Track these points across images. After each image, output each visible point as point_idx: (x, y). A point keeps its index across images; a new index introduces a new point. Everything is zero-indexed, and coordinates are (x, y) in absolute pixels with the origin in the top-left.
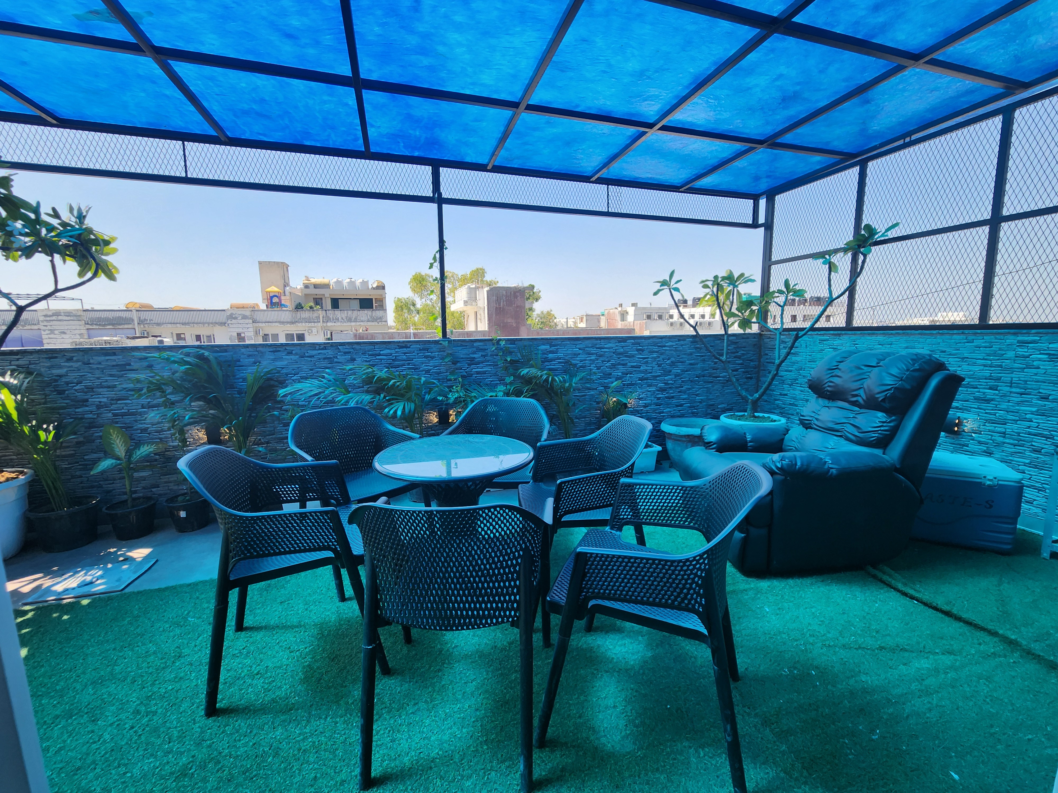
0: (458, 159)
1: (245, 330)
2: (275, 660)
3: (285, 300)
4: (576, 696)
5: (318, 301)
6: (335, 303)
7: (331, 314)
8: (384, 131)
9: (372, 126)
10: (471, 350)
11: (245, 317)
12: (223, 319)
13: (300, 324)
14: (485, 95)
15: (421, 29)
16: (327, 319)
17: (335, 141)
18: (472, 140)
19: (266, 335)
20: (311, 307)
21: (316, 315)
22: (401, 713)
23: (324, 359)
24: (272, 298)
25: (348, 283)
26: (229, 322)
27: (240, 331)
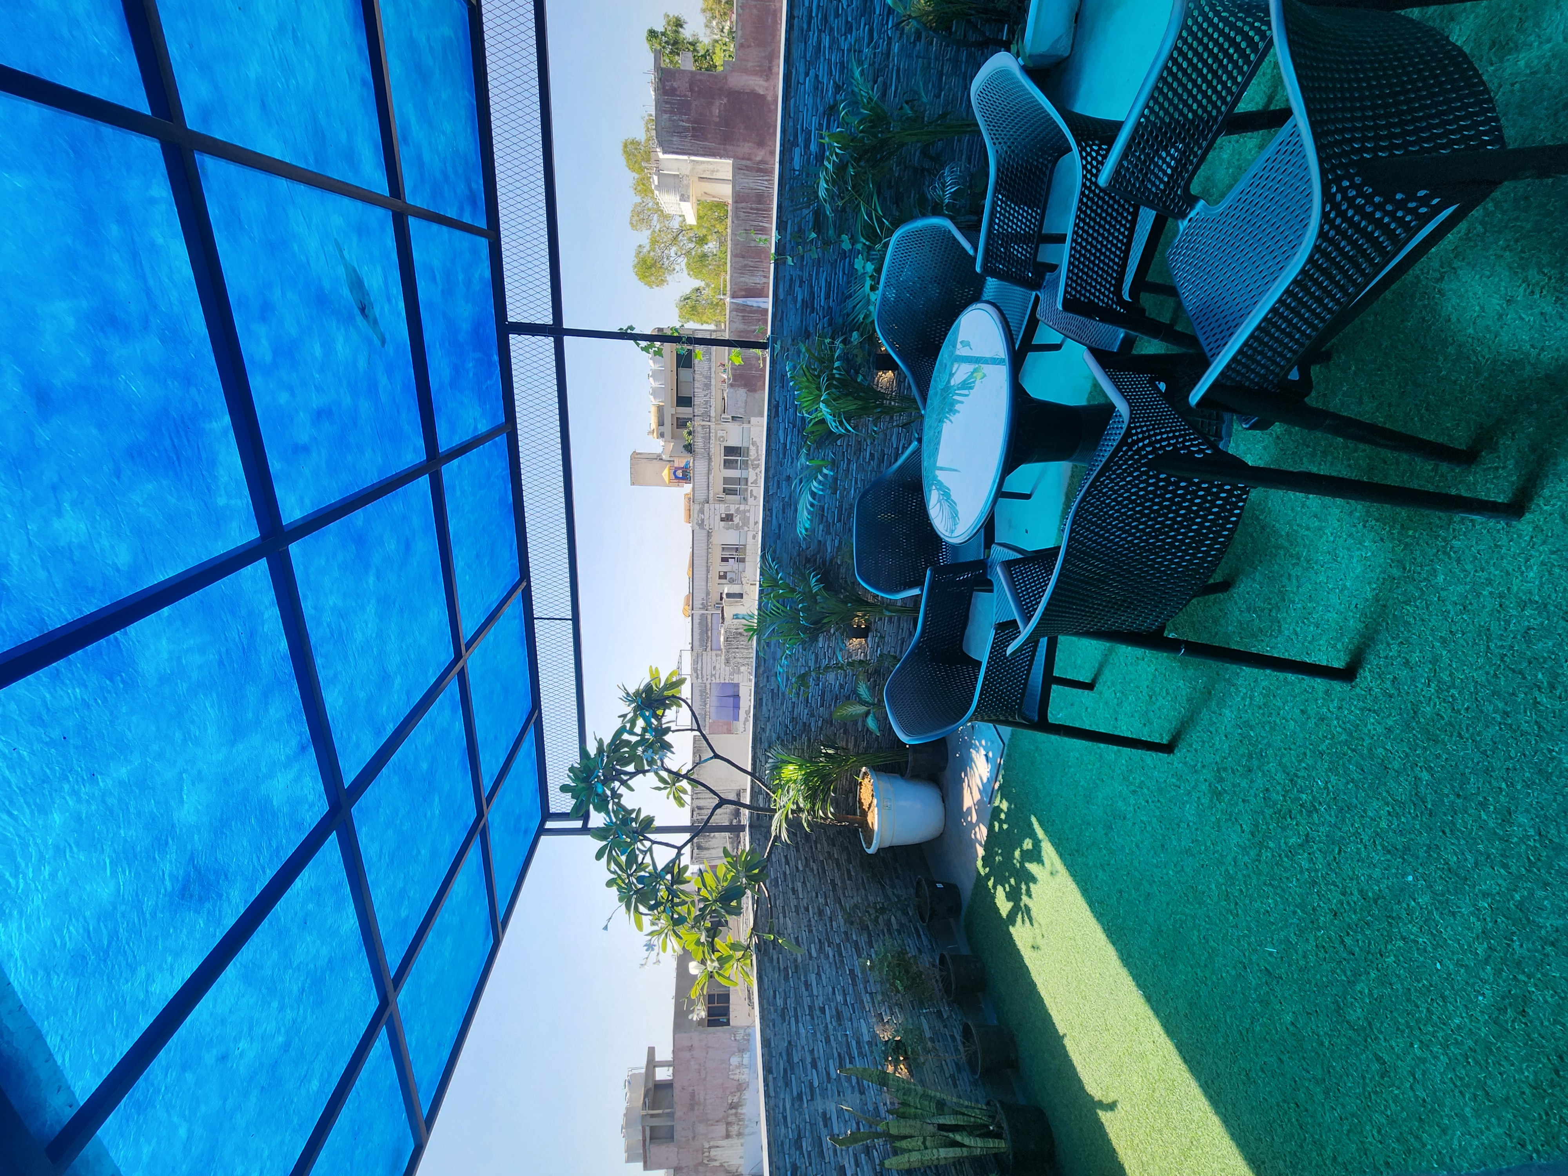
0: (490, 291)
1: (717, 512)
2: (1144, 676)
3: (680, 462)
4: (1441, 358)
5: (681, 423)
6: (684, 401)
7: (698, 410)
8: (478, 411)
9: (476, 428)
10: (790, 305)
11: (702, 511)
12: (704, 533)
13: (712, 451)
14: (396, 274)
15: (349, 399)
16: (706, 416)
17: (502, 467)
18: (461, 277)
19: (725, 490)
20: (690, 433)
21: (699, 429)
22: (1289, 600)
23: (784, 512)
24: (677, 478)
25: (655, 380)
26: (707, 527)
27: (718, 518)
